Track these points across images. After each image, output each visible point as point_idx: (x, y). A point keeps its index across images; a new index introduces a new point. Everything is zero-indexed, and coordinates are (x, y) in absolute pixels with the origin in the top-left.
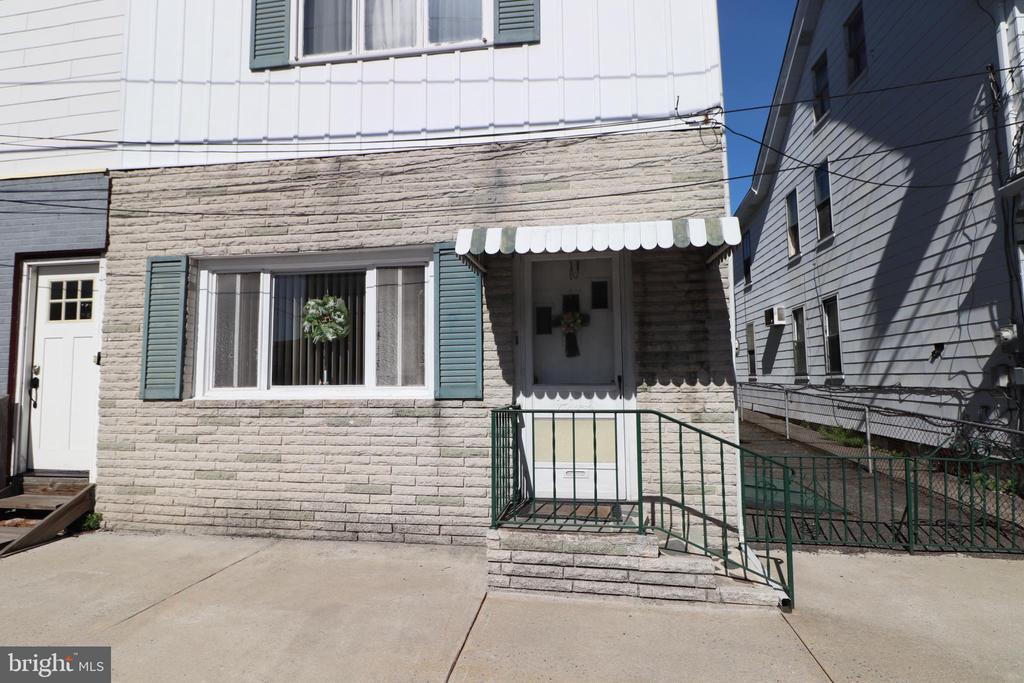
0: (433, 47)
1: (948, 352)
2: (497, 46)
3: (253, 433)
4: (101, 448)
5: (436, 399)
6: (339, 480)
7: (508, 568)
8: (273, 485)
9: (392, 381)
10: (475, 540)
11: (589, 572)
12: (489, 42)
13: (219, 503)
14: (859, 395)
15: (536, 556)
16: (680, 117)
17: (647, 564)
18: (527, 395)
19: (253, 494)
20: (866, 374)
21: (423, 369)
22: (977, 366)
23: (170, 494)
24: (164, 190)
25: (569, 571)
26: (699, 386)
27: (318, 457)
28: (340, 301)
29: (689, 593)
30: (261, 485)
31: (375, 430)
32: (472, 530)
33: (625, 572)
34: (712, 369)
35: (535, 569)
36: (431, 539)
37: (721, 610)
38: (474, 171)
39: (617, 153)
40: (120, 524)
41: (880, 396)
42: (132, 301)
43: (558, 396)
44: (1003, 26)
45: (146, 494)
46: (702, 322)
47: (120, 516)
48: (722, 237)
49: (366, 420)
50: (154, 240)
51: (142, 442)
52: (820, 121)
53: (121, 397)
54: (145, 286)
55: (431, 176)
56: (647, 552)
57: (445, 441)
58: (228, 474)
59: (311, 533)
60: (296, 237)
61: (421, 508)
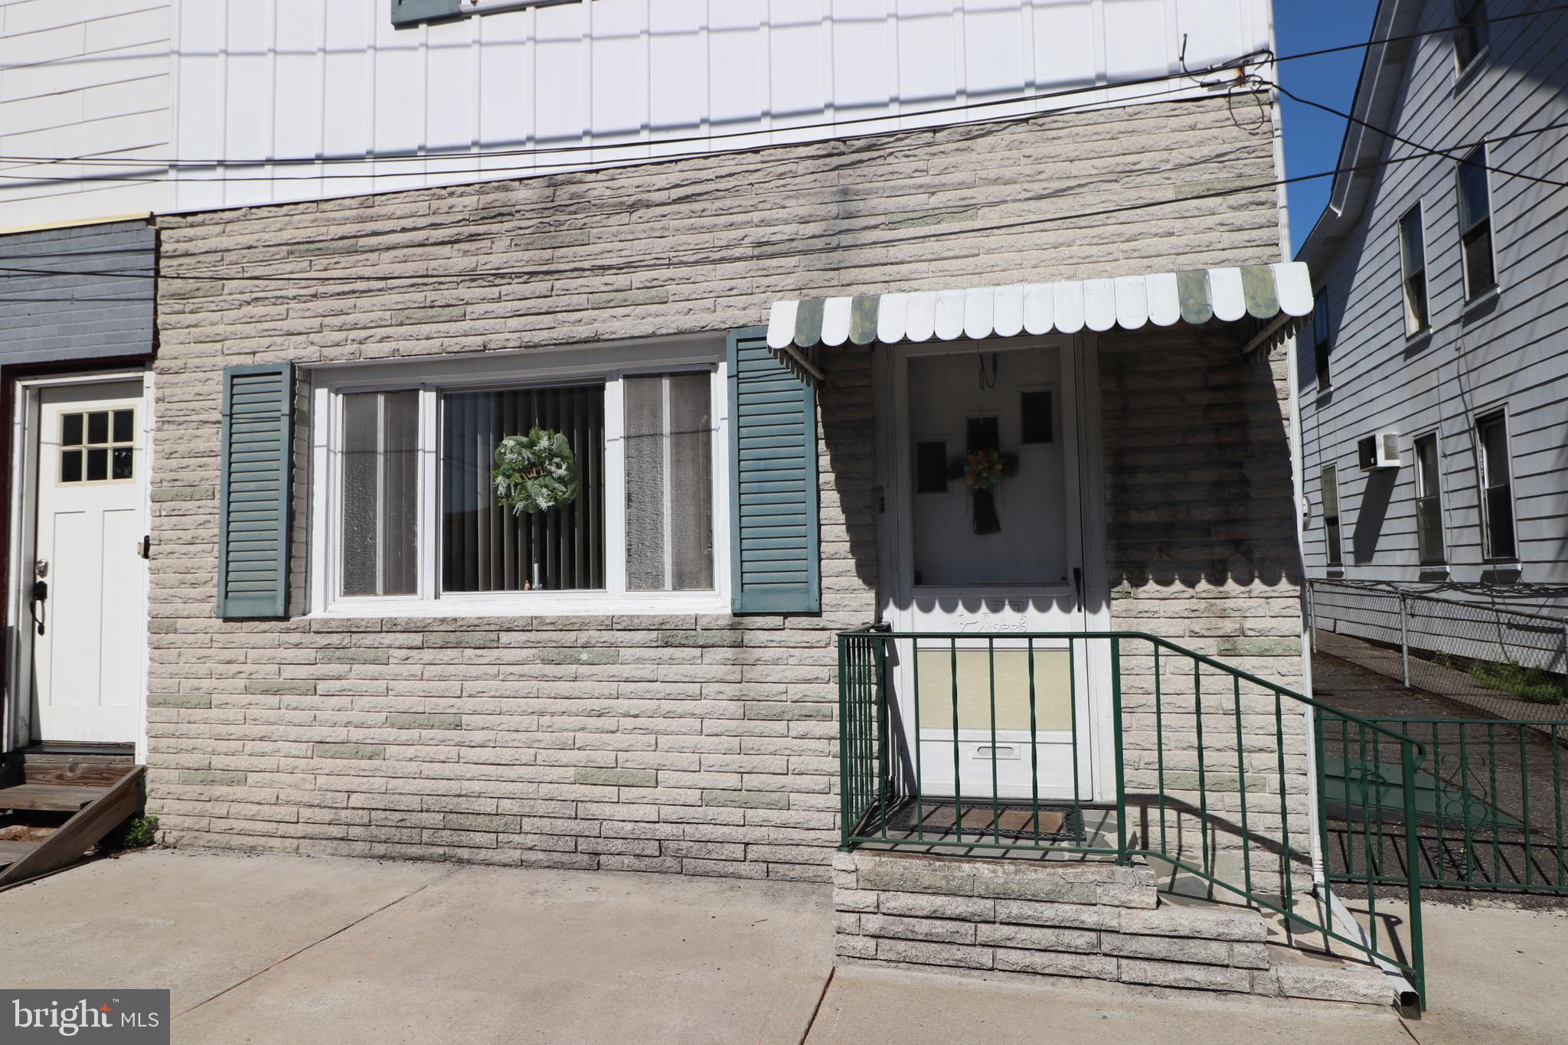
3: (411, 677)
4: (153, 703)
5: (735, 615)
6: (565, 761)
7: (873, 923)
8: (448, 769)
9: (654, 582)
10: (811, 871)
11: (1025, 933)
13: (356, 800)
14: (1551, 601)
15: (925, 903)
16: (1188, 74)
17: (1135, 921)
18: (903, 605)
19: (414, 785)
21: (710, 559)
23: (271, 784)
24: (250, 248)
25: (986, 931)
26: (1231, 585)
27: (526, 720)
28: (560, 437)
29: (1218, 977)
30: (427, 769)
31: (627, 671)
32: (805, 853)
33: (1094, 935)
34: (1257, 555)
35: (924, 927)
36: (730, 868)
37: (1280, 1010)
38: (797, 194)
39: (1067, 148)
40: (188, 837)
42: (201, 446)
43: (960, 608)
45: (231, 783)
46: (1238, 465)
47: (188, 822)
48: (1274, 301)
49: (610, 653)
50: (234, 336)
51: (222, 691)
52: (1468, 69)
53: (185, 614)
54: (219, 417)
55: (718, 204)
56: (1135, 898)
57: (752, 690)
58: (370, 748)
59: (516, 855)
60: (480, 325)
61: (712, 812)
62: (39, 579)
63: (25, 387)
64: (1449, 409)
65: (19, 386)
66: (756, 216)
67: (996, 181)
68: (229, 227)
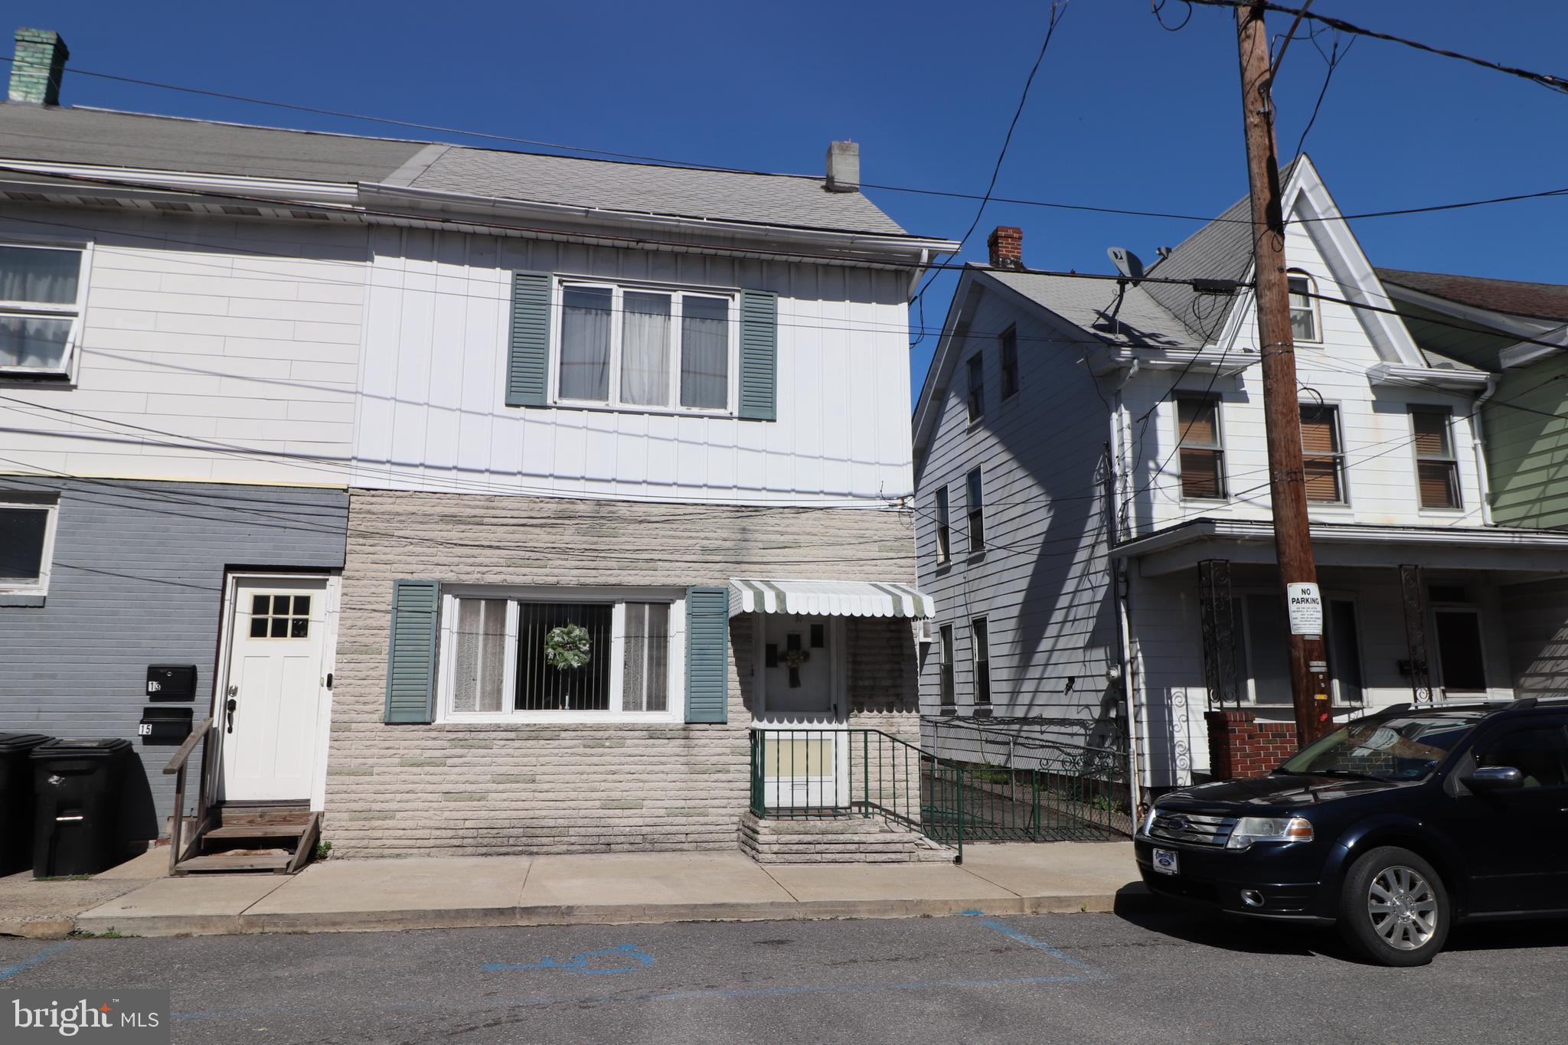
0: (684, 410)
1: (1077, 685)
2: (740, 419)
3: (508, 755)
4: (331, 772)
5: (686, 723)
6: (595, 797)
7: (775, 848)
8: (526, 805)
9: (637, 707)
10: (717, 845)
11: (832, 847)
12: (734, 415)
13: (468, 824)
14: (1006, 727)
15: (796, 838)
16: (883, 498)
17: (871, 839)
18: (761, 720)
19: (504, 815)
20: (1012, 704)
21: (668, 699)
22: (1096, 699)
23: (412, 818)
24: (413, 514)
25: (819, 847)
26: (895, 712)
27: (573, 777)
28: (585, 630)
29: (900, 857)
30: (514, 805)
31: (630, 751)
32: (715, 837)
33: (858, 845)
34: (905, 700)
35: (795, 847)
36: (679, 846)
37: (920, 866)
38: (723, 526)
39: (838, 524)
40: (352, 852)
41: (1026, 728)
42: (374, 623)
43: (786, 721)
44: (1115, 416)
45: (384, 818)
46: (899, 663)
47: (353, 843)
48: (922, 610)
49: (621, 742)
50: (400, 562)
51: (382, 765)
52: (974, 423)
53: (359, 720)
54: (390, 608)
55: (685, 526)
56: (872, 830)
57: (692, 759)
58: (478, 795)
59: (565, 848)
60: (556, 571)
61: (670, 820)
62: (229, 698)
63: (234, 578)
64: (961, 611)
65: (230, 576)
66: (702, 535)
67: (808, 534)
68: (399, 500)
